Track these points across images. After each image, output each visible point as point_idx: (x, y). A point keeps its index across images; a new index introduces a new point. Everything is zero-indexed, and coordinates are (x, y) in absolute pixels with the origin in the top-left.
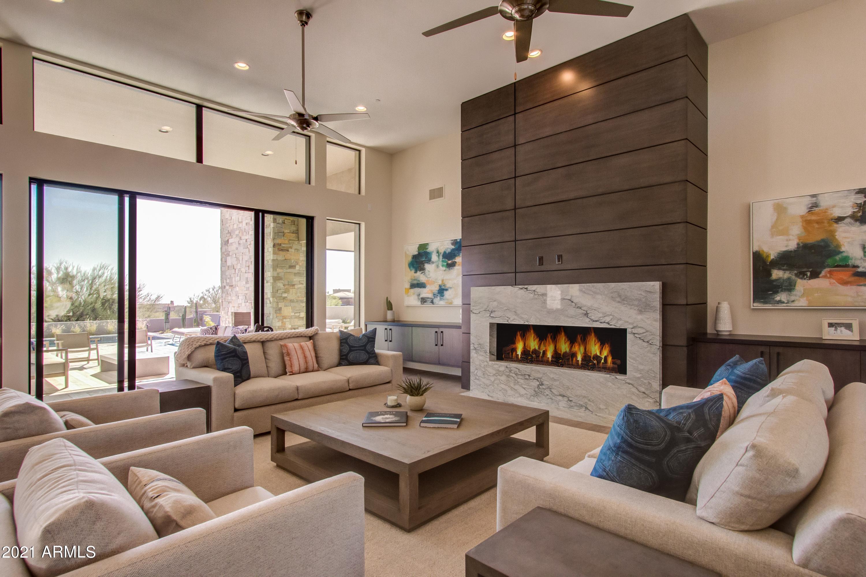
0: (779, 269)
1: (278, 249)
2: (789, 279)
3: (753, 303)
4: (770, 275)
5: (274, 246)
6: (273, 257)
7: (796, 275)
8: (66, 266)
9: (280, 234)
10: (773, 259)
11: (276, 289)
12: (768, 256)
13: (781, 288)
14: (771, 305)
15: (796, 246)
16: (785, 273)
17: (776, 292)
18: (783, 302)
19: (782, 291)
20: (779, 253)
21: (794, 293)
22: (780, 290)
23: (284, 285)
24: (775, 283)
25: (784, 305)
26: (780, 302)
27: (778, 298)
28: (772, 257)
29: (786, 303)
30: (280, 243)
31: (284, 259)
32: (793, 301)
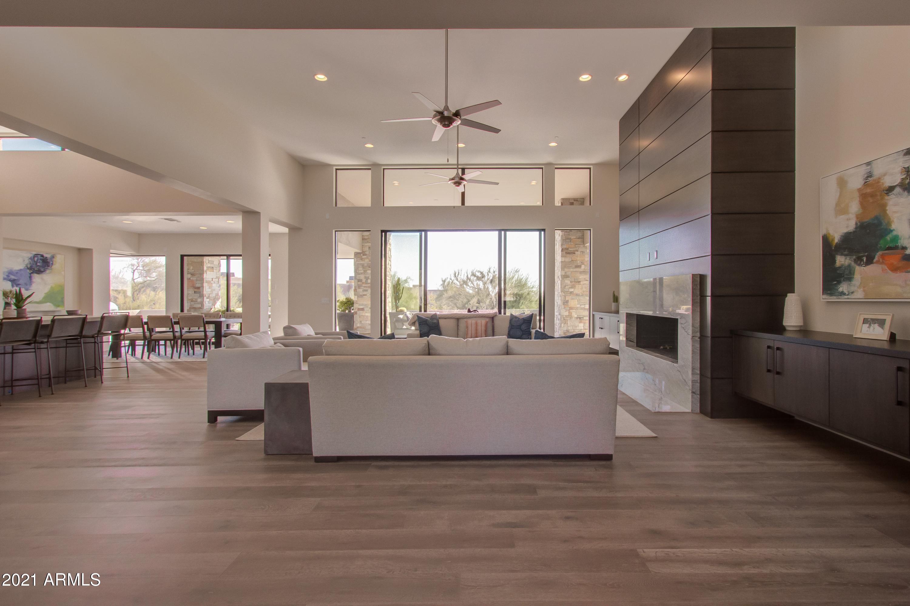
0: (842, 254)
1: (566, 253)
2: (849, 266)
3: (823, 294)
4: (834, 261)
5: (562, 250)
6: (562, 259)
7: (855, 261)
8: (494, 270)
9: (567, 240)
10: (837, 243)
11: (564, 285)
12: (833, 240)
13: (843, 276)
14: (835, 297)
15: (854, 226)
16: (846, 258)
17: (839, 282)
18: (845, 294)
19: (844, 281)
20: (842, 236)
21: (853, 282)
22: (842, 279)
23: (571, 282)
24: (838, 272)
25: (846, 297)
26: (843, 293)
27: (840, 289)
28: (836, 241)
29: (848, 295)
30: (567, 247)
31: (571, 260)
32: (853, 293)
